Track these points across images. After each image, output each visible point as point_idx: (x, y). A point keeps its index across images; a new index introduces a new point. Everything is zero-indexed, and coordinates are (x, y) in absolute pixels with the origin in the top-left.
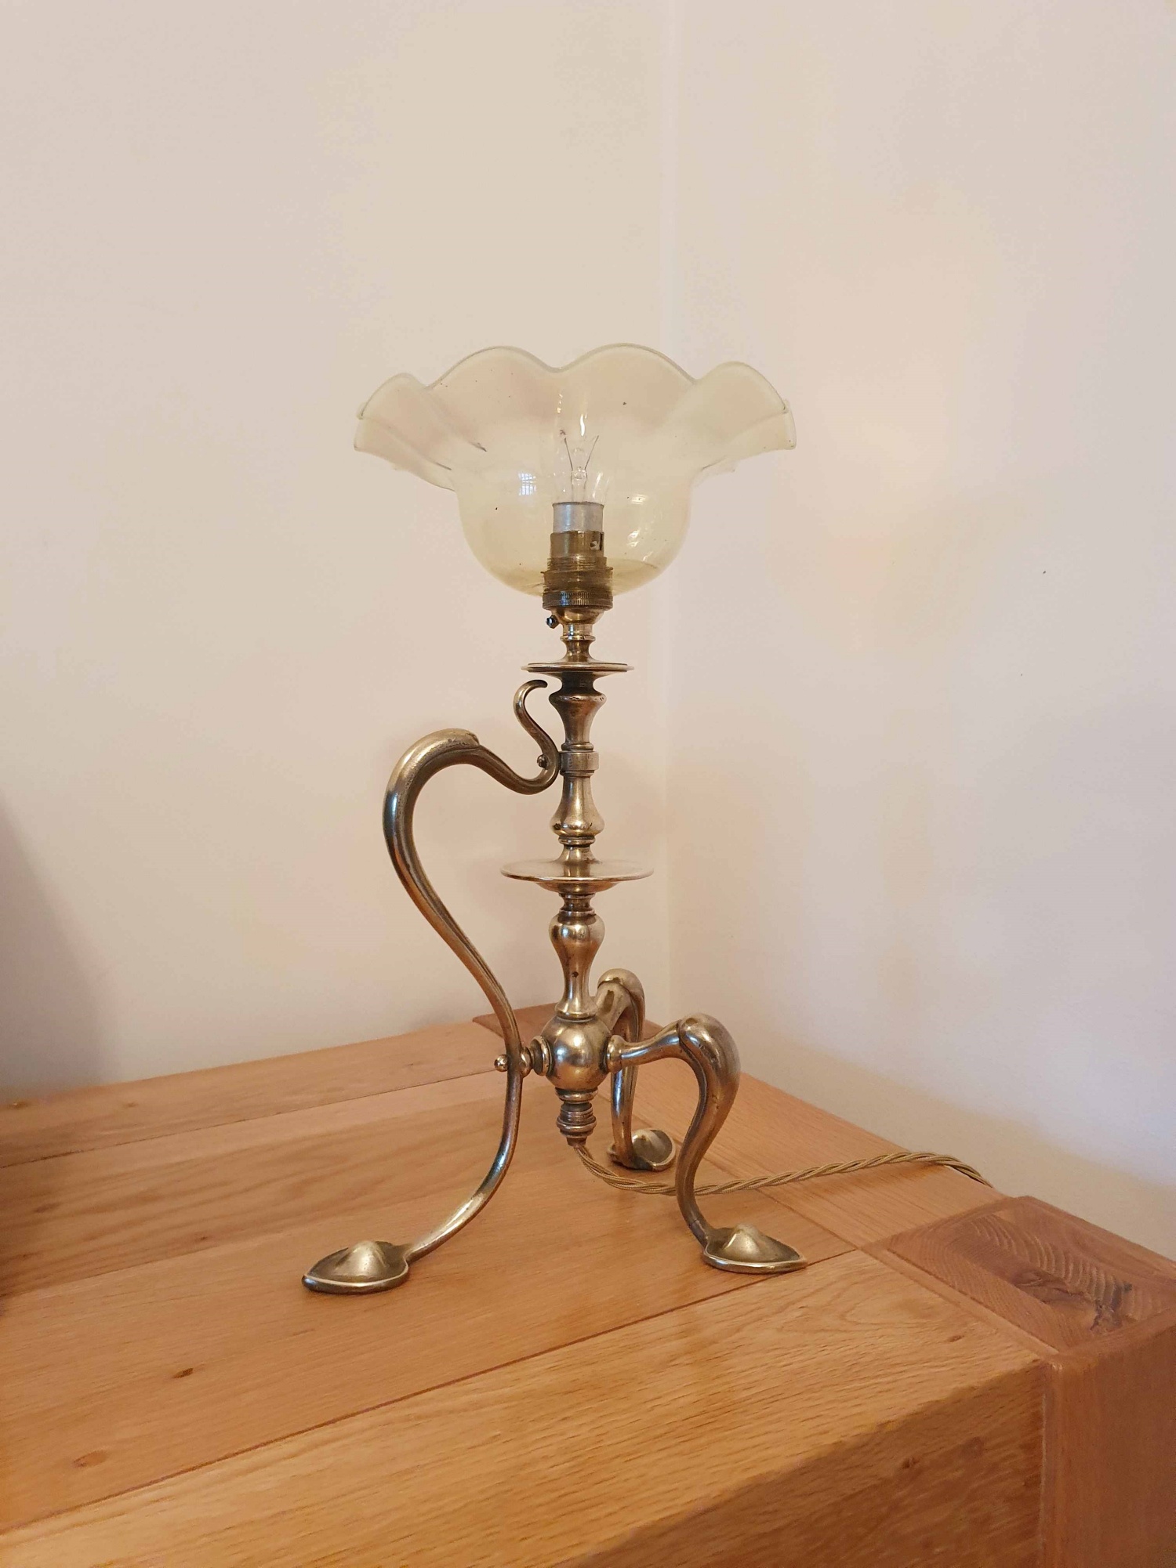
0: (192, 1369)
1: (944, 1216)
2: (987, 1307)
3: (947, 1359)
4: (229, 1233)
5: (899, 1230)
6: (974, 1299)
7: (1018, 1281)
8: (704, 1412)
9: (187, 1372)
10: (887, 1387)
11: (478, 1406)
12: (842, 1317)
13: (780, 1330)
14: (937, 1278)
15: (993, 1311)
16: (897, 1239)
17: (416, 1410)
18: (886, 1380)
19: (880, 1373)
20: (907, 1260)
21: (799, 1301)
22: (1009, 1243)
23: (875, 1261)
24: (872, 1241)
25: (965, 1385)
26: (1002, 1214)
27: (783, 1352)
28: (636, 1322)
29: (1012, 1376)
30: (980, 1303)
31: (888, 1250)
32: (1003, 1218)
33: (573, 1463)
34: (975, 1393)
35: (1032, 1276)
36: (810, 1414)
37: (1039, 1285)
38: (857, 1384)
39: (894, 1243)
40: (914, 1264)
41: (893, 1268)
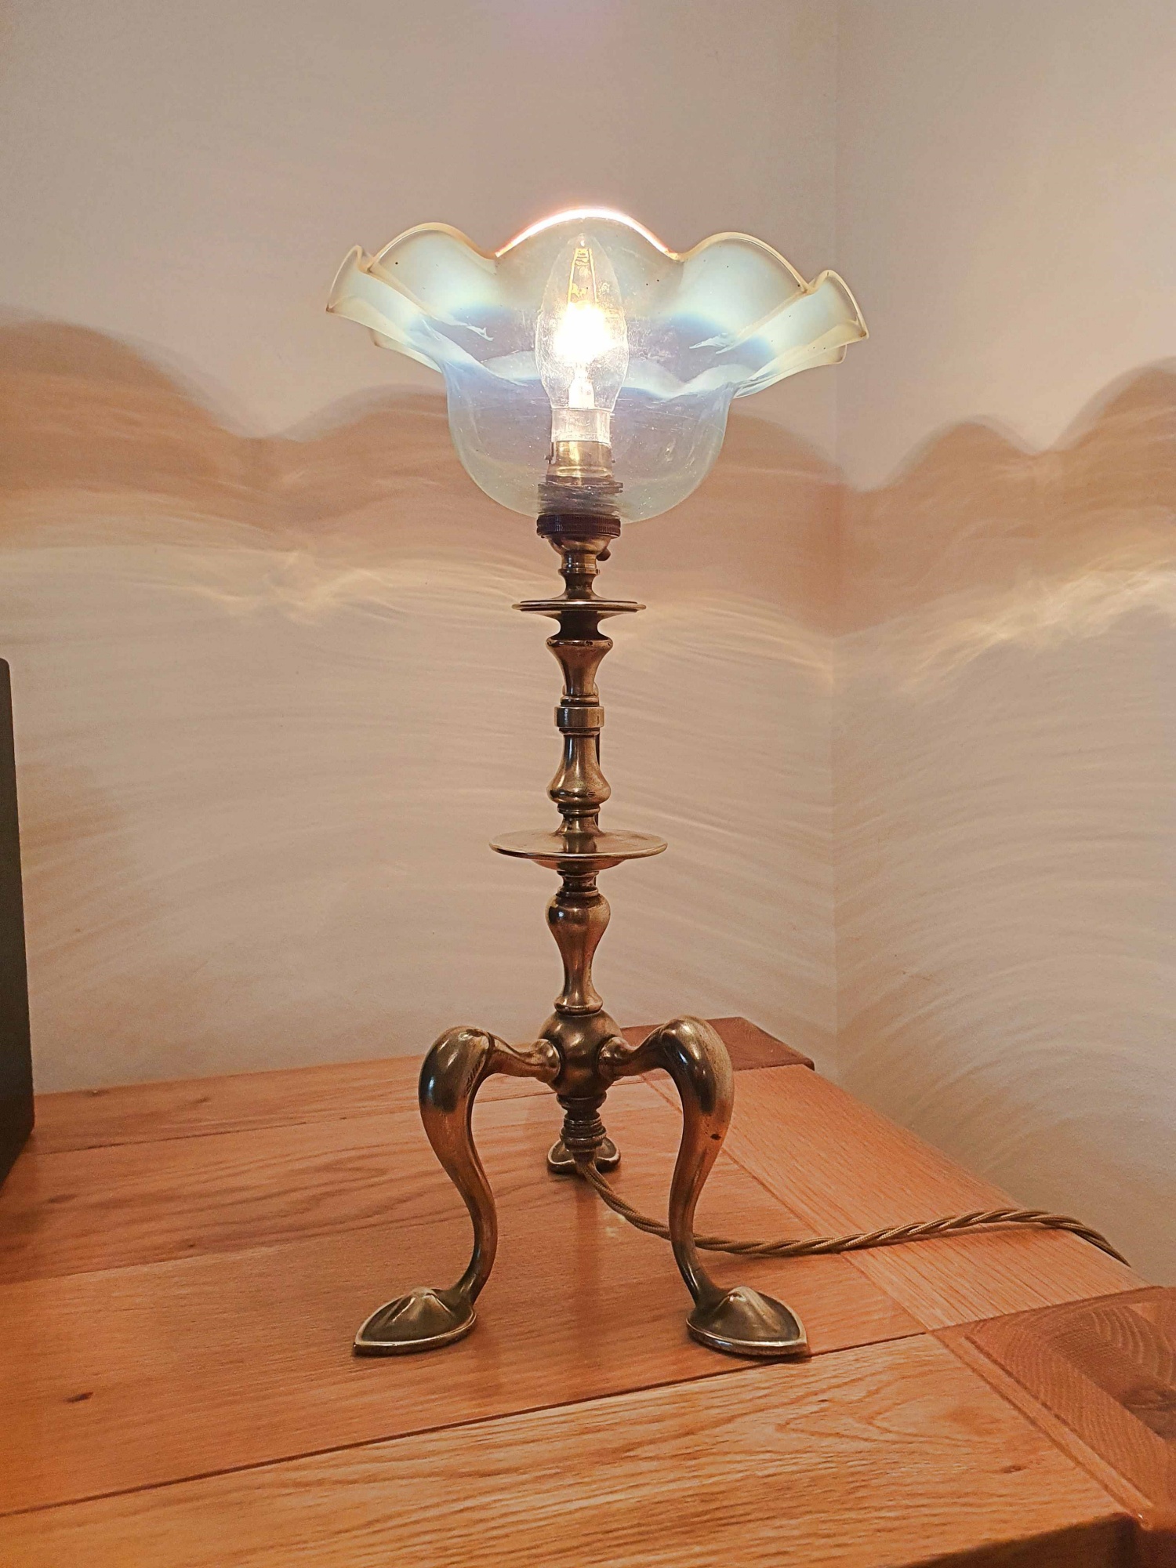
0: (91, 1394)
1: (1059, 1301)
2: (1074, 1430)
3: (991, 1495)
4: (219, 1243)
5: (991, 1313)
6: (1057, 1417)
7: (1131, 1399)
8: (638, 1525)
9: (85, 1397)
10: (890, 1525)
11: (371, 1479)
12: (869, 1420)
13: (781, 1427)
14: (1018, 1382)
15: (1081, 1437)
16: (983, 1324)
17: (294, 1475)
18: (893, 1514)
19: (890, 1503)
20: (988, 1355)
21: (823, 1391)
22: (1136, 1345)
23: (945, 1351)
24: (949, 1323)
25: (1002, 1537)
26: (1137, 1308)
27: (775, 1456)
29: (1077, 1530)
30: (1065, 1422)
31: (967, 1338)
32: (1140, 1313)
34: (1011, 1550)
35: (1151, 1395)
36: (773, 1548)
37: (1160, 1409)
38: (853, 1515)
39: (973, 1331)
40: (995, 1362)
41: (964, 1364)
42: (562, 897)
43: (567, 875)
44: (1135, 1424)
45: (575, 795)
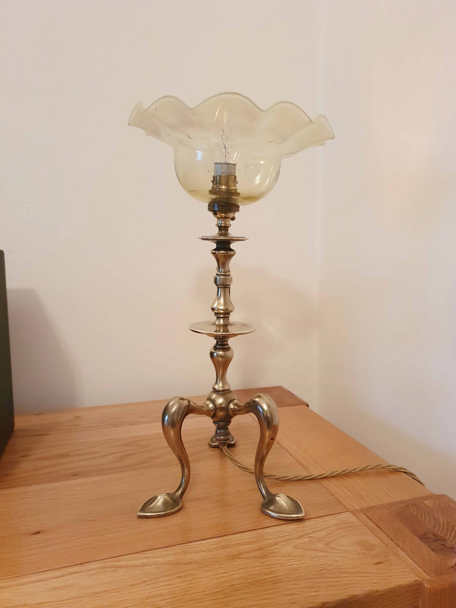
0: (40, 532)
1: (398, 500)
2: (402, 549)
3: (371, 573)
4: (86, 474)
5: (373, 504)
6: (396, 544)
7: (423, 537)
8: (242, 583)
9: (38, 533)
10: (334, 584)
11: (144, 565)
12: (327, 545)
13: (295, 547)
14: (382, 530)
15: (404, 551)
16: (370, 508)
18: (335, 580)
19: (334, 576)
20: (371, 520)
21: (310, 533)
22: (425, 516)
23: (355, 518)
24: (358, 508)
25: (374, 589)
26: (427, 502)
27: (292, 558)
28: (232, 534)
29: (401, 587)
30: (398, 546)
31: (364, 514)
32: (427, 504)
33: (170, 600)
34: (378, 594)
35: (431, 536)
36: (291, 592)
37: (433, 541)
38: (320, 580)
39: (367, 511)
40: (374, 523)
41: (362, 523)
42: (215, 348)
43: (217, 340)
44: (424, 547)
45: (221, 310)
